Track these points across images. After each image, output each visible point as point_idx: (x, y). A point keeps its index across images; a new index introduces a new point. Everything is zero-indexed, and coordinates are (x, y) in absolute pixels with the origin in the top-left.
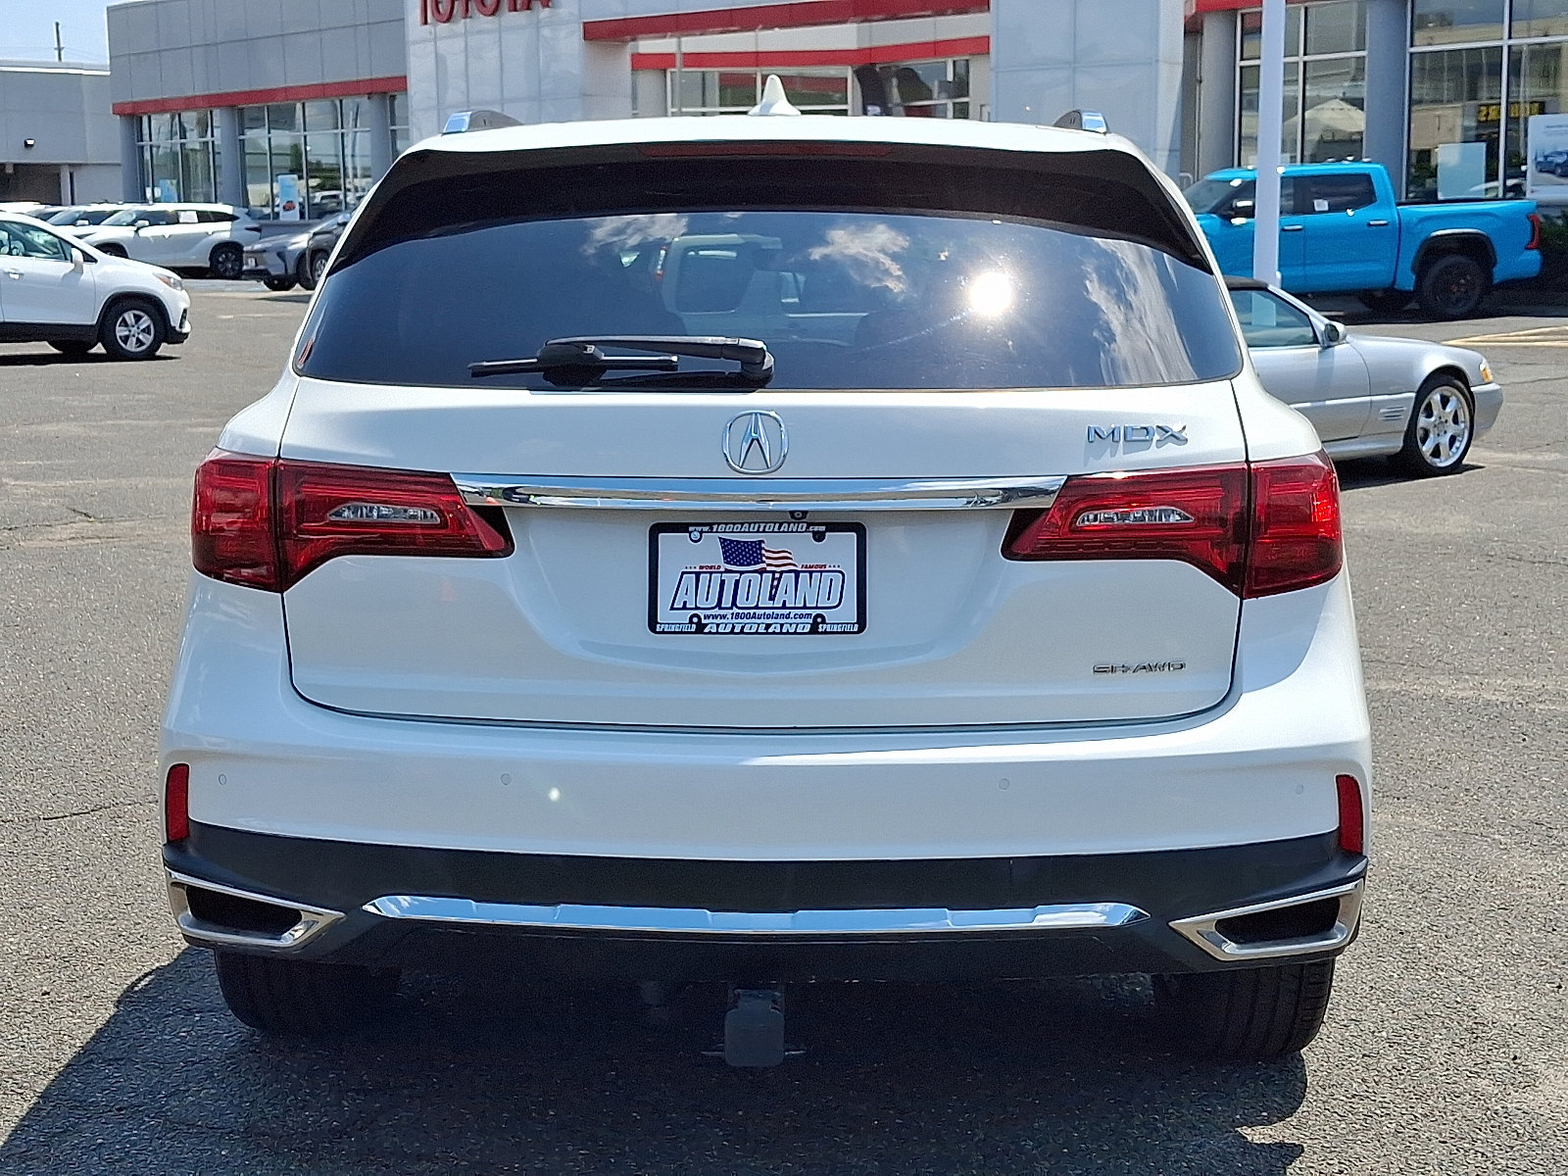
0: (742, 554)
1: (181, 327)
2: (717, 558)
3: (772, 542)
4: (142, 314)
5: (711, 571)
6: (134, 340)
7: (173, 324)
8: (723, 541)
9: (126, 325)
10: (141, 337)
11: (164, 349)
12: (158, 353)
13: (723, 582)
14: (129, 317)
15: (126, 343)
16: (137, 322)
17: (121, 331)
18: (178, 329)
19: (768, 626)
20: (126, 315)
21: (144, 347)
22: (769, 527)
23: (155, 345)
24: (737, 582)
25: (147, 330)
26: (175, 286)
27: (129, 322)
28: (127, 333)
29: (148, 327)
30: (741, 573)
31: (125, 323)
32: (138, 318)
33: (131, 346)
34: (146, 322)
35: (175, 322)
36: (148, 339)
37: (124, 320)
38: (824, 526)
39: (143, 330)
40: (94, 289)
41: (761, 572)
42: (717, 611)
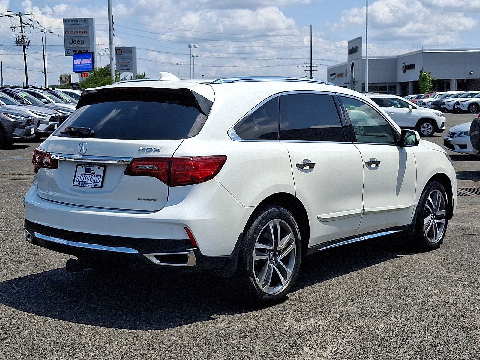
0: (88, 171)
1: (441, 128)
2: (84, 172)
3: (93, 169)
4: (429, 124)
5: (83, 174)
6: (426, 131)
7: (438, 127)
8: (86, 168)
9: (424, 127)
10: (428, 130)
11: (435, 134)
12: (434, 135)
13: (84, 176)
14: (425, 125)
15: (424, 132)
16: (427, 126)
17: (422, 129)
18: (440, 128)
19: (88, 185)
20: (424, 124)
21: (429, 134)
22: (92, 166)
23: (433, 133)
24: (86, 176)
25: (430, 129)
26: (441, 115)
27: (425, 126)
28: (424, 129)
29: (431, 128)
30: (87, 175)
31: (424, 126)
32: (428, 125)
33: (425, 133)
34: (430, 126)
35: (439, 126)
36: (430, 131)
37: (424, 125)
38: (100, 165)
39: (429, 129)
40: (415, 117)
41: (90, 175)
42: (82, 182)
